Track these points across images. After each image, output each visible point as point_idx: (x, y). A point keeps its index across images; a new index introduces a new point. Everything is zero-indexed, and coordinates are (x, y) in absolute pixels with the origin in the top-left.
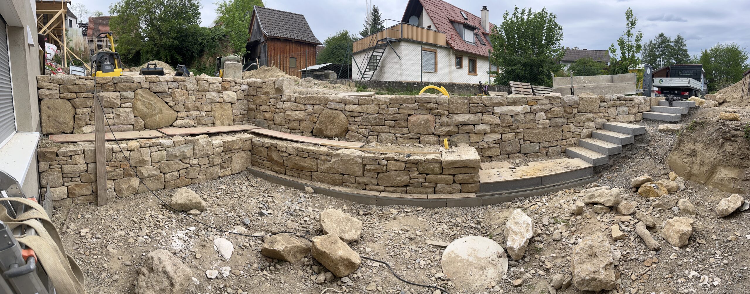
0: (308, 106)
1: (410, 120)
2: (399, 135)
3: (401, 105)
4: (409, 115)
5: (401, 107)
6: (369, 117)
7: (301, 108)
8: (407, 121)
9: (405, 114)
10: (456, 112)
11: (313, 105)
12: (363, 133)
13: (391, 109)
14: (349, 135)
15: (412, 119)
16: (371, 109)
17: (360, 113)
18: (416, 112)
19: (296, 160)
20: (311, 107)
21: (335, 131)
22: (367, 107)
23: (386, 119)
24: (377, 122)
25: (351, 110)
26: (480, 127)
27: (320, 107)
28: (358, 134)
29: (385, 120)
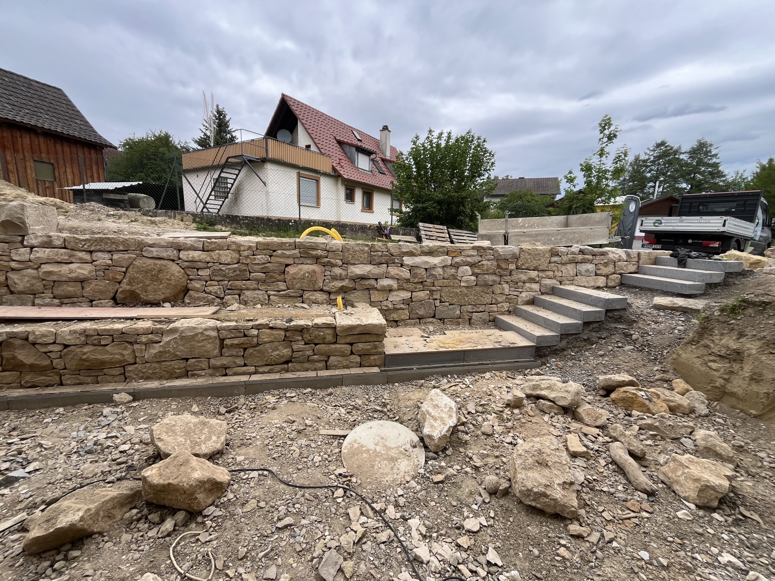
0: (100, 254)
1: (288, 272)
2: (272, 293)
3: (274, 251)
4: (287, 265)
5: (274, 254)
6: (224, 269)
7: (80, 259)
8: (284, 273)
9: (281, 263)
10: (352, 262)
11: (110, 252)
12: (216, 293)
13: (258, 256)
14: (190, 296)
15: (291, 270)
16: (227, 256)
17: (208, 263)
18: (297, 261)
19: (85, 354)
20: (107, 256)
21: (163, 293)
22: (220, 255)
23: (251, 270)
24: (237, 275)
25: (190, 259)
26: (385, 282)
27: (127, 256)
28: (206, 295)
29: (250, 273)
